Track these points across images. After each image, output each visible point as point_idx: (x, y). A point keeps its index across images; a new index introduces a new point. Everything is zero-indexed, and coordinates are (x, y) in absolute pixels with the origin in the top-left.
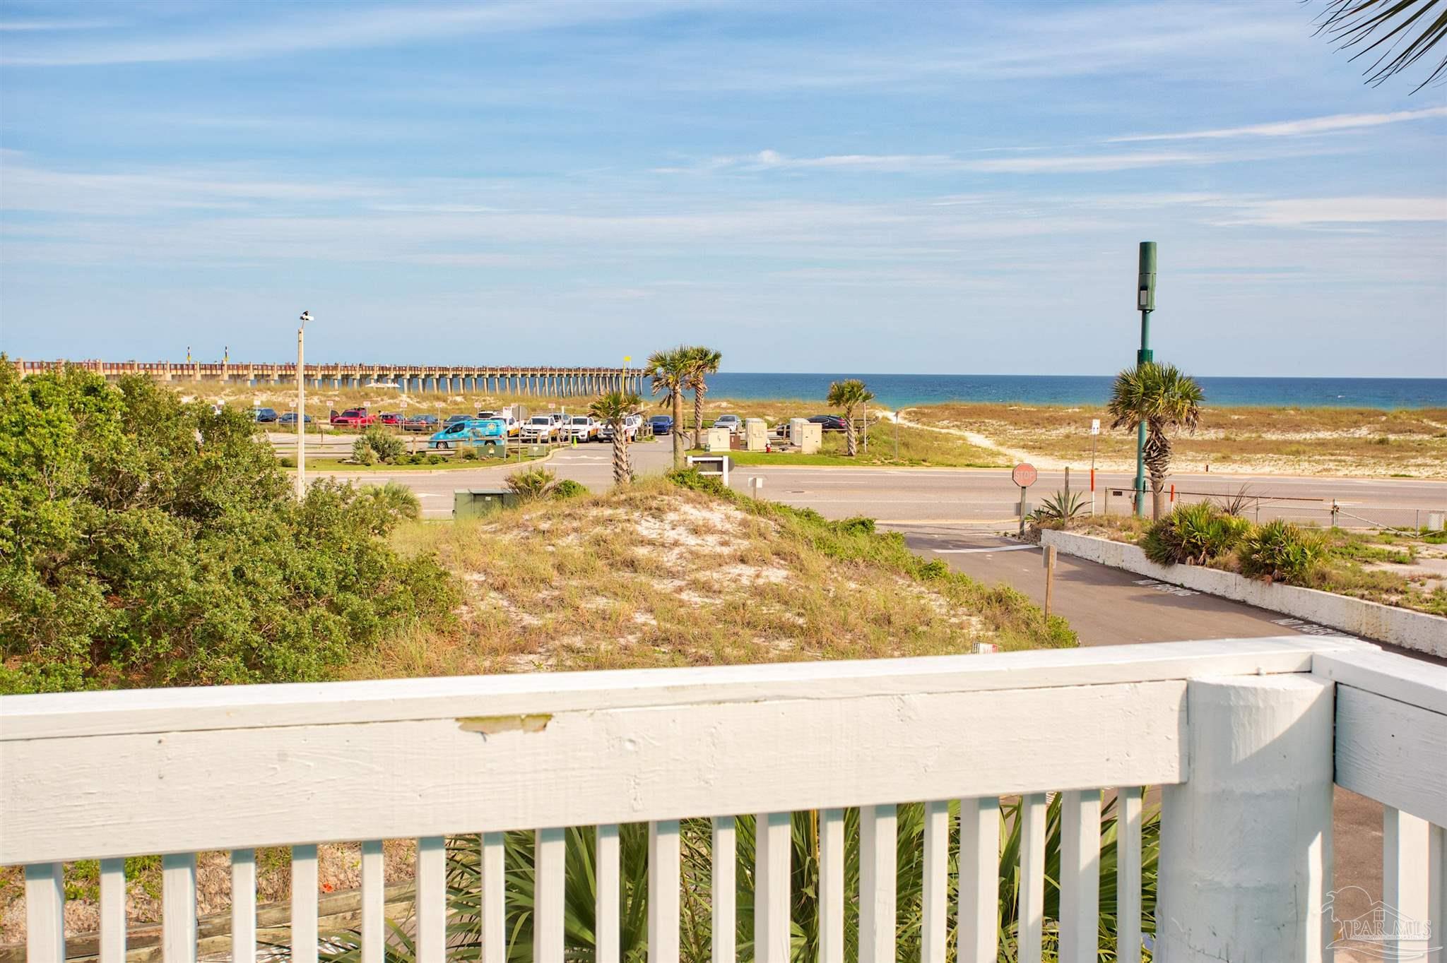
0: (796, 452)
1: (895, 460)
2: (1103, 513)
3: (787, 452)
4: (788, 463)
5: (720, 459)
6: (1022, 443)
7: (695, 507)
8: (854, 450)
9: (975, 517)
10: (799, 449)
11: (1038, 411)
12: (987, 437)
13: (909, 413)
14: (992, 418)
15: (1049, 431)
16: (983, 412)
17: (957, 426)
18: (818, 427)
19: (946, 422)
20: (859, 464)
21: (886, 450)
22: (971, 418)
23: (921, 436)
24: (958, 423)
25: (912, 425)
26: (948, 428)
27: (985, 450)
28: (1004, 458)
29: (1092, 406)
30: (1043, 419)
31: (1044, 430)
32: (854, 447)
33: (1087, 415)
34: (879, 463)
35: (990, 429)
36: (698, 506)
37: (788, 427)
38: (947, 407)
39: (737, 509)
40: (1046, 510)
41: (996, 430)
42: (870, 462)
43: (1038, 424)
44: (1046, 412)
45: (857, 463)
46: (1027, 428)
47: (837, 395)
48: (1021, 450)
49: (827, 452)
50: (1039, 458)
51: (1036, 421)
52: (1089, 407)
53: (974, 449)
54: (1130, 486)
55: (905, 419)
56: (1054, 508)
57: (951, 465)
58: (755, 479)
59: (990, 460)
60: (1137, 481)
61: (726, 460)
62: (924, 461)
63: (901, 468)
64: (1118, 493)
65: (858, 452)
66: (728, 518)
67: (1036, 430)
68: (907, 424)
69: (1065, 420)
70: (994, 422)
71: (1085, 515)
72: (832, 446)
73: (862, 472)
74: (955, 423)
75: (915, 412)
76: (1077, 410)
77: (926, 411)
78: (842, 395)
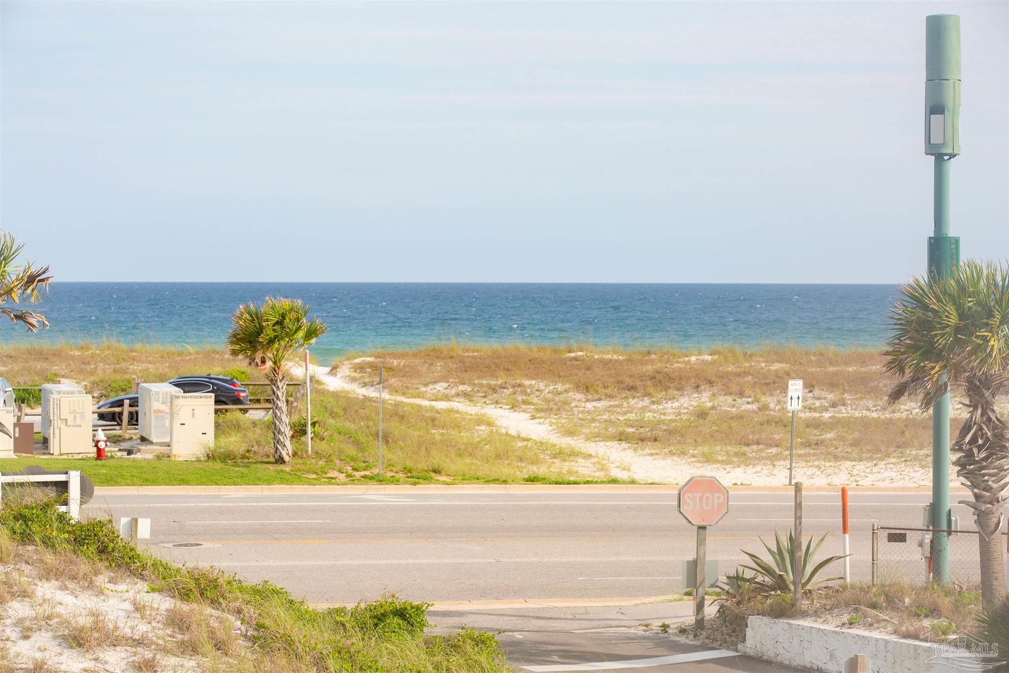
0: (159, 457)
1: (376, 471)
2: (868, 579)
3: (138, 456)
4: (146, 482)
5: (61, 478)
6: (612, 430)
7: (64, 588)
8: (288, 448)
9: (583, 592)
10: (164, 449)
11: (630, 361)
12: (533, 418)
13: (361, 368)
14: (536, 376)
15: (658, 402)
16: (515, 363)
17: (466, 395)
18: (205, 402)
19: (441, 387)
20: (301, 481)
21: (351, 451)
22: (493, 376)
23: (402, 417)
24: (467, 388)
25: (371, 393)
26: (446, 398)
27: (542, 445)
28: (588, 463)
29: (738, 349)
30: (641, 377)
31: (647, 401)
32: (288, 443)
33: (731, 368)
34: (342, 477)
35: (535, 400)
36: (71, 585)
37: (134, 402)
38: (435, 355)
39: (153, 590)
40: (749, 574)
41: (548, 401)
42: (321, 477)
43: (632, 388)
44: (644, 363)
45: (295, 478)
46: (610, 397)
47: (251, 334)
48: (615, 444)
49: (227, 457)
50: (660, 462)
51: (628, 381)
52: (732, 352)
53: (520, 444)
54: (920, 521)
55: (353, 380)
56: (768, 570)
57: (496, 481)
58: (136, 520)
59: (557, 467)
60: (935, 511)
61: (74, 480)
62: (436, 471)
63: (391, 489)
64: (898, 537)
65: (295, 454)
66: (138, 608)
67: (632, 402)
68: (360, 391)
69: (688, 378)
70: (542, 385)
71: (830, 583)
72: (234, 442)
73: (311, 498)
74: (462, 388)
75: (371, 365)
76: (708, 358)
77: (395, 362)
78: (260, 331)
